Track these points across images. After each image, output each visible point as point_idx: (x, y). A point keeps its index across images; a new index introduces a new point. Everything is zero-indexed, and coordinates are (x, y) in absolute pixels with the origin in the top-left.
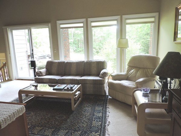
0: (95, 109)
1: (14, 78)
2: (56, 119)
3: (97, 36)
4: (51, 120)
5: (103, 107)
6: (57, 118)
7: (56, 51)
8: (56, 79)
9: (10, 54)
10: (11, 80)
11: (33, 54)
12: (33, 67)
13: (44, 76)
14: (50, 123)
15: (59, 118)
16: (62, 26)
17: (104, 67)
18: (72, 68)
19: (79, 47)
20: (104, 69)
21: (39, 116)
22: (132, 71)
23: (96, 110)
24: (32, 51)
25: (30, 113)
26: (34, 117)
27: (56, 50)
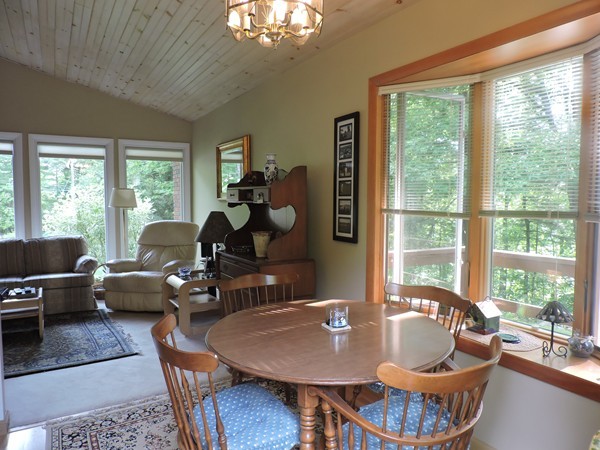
17: (81, 250)
20: (82, 255)
22: (149, 254)
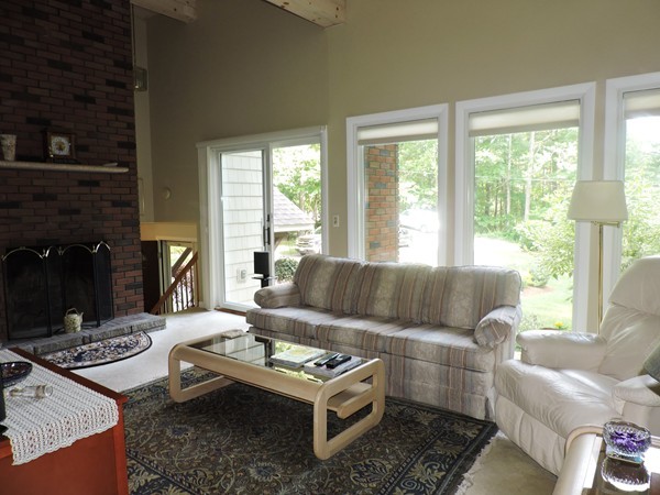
0: (407, 473)
1: (213, 304)
2: (246, 473)
3: (564, 171)
4: (229, 476)
5: (448, 471)
6: (251, 471)
7: (337, 225)
8: (312, 323)
9: (207, 225)
10: (205, 310)
11: (269, 229)
12: (261, 276)
13: (282, 307)
14: (217, 485)
15: (259, 472)
16: (365, 135)
17: (502, 297)
18: (379, 292)
19: (487, 213)
20: (502, 306)
21: (203, 446)
23: (412, 478)
24: (269, 220)
25: (187, 430)
26: (188, 446)
27: (338, 220)
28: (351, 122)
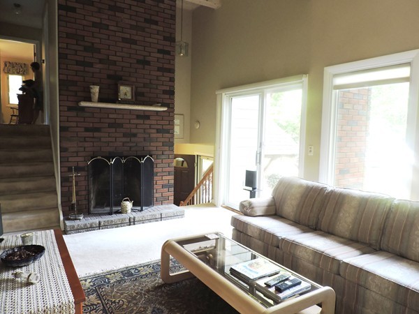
1: (221, 202)
7: (311, 154)
8: (278, 235)
9: (219, 148)
10: (214, 205)
11: (260, 153)
12: (250, 188)
13: (259, 216)
16: (339, 81)
24: (261, 146)
27: (312, 150)
28: (329, 70)
